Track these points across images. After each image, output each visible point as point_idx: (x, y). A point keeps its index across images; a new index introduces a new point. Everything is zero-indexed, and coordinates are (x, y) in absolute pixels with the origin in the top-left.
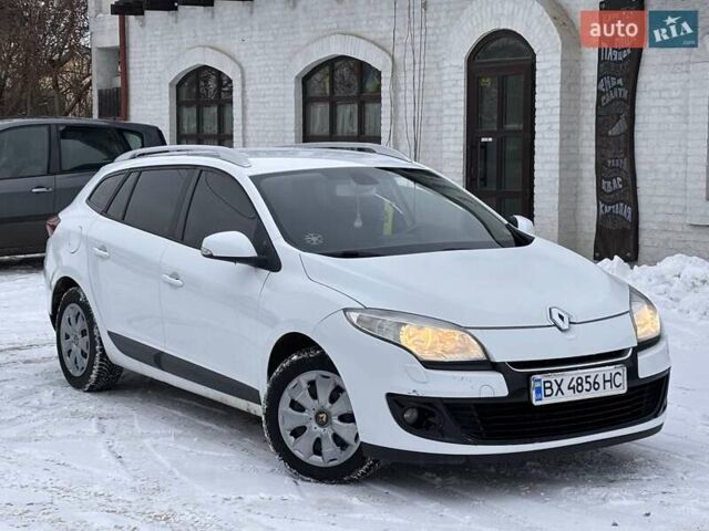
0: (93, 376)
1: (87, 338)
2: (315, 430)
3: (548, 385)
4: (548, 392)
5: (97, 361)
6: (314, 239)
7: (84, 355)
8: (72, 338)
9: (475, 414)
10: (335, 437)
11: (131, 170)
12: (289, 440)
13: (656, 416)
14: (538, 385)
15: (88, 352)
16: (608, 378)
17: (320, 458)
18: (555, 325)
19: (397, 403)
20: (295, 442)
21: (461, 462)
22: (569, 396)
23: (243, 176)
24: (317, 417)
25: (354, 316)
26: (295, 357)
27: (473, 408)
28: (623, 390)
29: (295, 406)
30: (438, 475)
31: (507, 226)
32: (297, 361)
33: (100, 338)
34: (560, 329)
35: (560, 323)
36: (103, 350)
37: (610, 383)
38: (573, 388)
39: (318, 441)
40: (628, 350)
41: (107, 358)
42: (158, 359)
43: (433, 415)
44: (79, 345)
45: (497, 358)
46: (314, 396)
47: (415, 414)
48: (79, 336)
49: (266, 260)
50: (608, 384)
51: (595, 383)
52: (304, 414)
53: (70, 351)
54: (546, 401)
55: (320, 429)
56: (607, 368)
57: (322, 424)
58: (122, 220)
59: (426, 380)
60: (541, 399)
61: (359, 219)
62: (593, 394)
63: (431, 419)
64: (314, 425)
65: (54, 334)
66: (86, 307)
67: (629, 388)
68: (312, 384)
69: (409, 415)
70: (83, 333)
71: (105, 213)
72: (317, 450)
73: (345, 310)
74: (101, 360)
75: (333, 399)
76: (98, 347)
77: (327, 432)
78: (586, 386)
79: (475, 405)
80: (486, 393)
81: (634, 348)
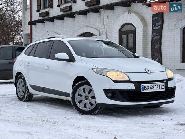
0: (25, 97)
1: (24, 87)
2: (85, 101)
3: (145, 87)
4: (145, 89)
5: (27, 93)
6: (84, 54)
7: (23, 92)
8: (20, 88)
9: (127, 94)
10: (90, 103)
11: (36, 44)
12: (78, 104)
13: (173, 98)
14: (143, 87)
15: (24, 91)
16: (160, 86)
17: (86, 108)
18: (147, 72)
19: (106, 91)
20: (79, 105)
21: (123, 107)
22: (151, 90)
23: (65, 41)
24: (85, 98)
25: (95, 70)
26: (79, 82)
27: (126, 92)
28: (164, 90)
29: (80, 95)
30: (116, 113)
31: (133, 54)
32: (80, 83)
33: (27, 87)
34: (148, 74)
35: (148, 72)
36: (28, 90)
37: (161, 88)
38: (152, 88)
39: (85, 104)
40: (165, 80)
41: (29, 92)
42: (43, 90)
43: (115, 94)
44: (22, 89)
45: (132, 80)
46: (84, 92)
47: (111, 95)
48: (22, 87)
49: (72, 60)
50: (160, 88)
51: (157, 87)
52: (82, 97)
53: (19, 91)
54: (145, 91)
55: (86, 101)
56: (160, 84)
57: (86, 100)
58: (34, 56)
59: (114, 85)
60: (143, 91)
61: (95, 53)
62: (157, 90)
63: (115, 95)
64: (84, 99)
65: (15, 88)
66: (24, 79)
67: (166, 90)
68: (84, 89)
69: (110, 95)
70: (23, 86)
71: (29, 55)
72: (85, 106)
73: (93, 69)
74: (28, 93)
75: (89, 93)
76: (27, 89)
77: (88, 101)
78: (155, 88)
79: (127, 92)
80: (129, 88)
81: (167, 80)
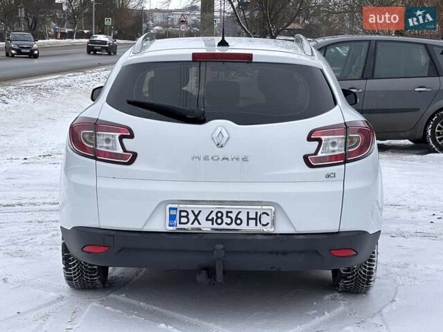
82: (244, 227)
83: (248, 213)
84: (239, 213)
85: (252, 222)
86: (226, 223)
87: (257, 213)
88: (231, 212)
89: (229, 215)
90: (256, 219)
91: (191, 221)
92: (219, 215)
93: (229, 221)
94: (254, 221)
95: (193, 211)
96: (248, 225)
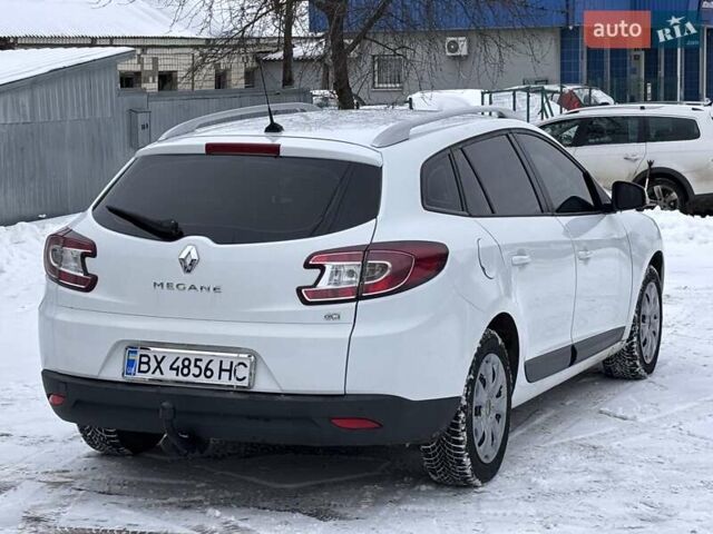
82: (214, 380)
83: (221, 362)
84: (211, 361)
85: (225, 375)
86: (194, 375)
87: (232, 363)
88: (201, 360)
89: (198, 363)
90: (230, 371)
91: (152, 370)
92: (186, 363)
93: (197, 371)
94: (228, 373)
95: (155, 357)
96: (220, 378)
